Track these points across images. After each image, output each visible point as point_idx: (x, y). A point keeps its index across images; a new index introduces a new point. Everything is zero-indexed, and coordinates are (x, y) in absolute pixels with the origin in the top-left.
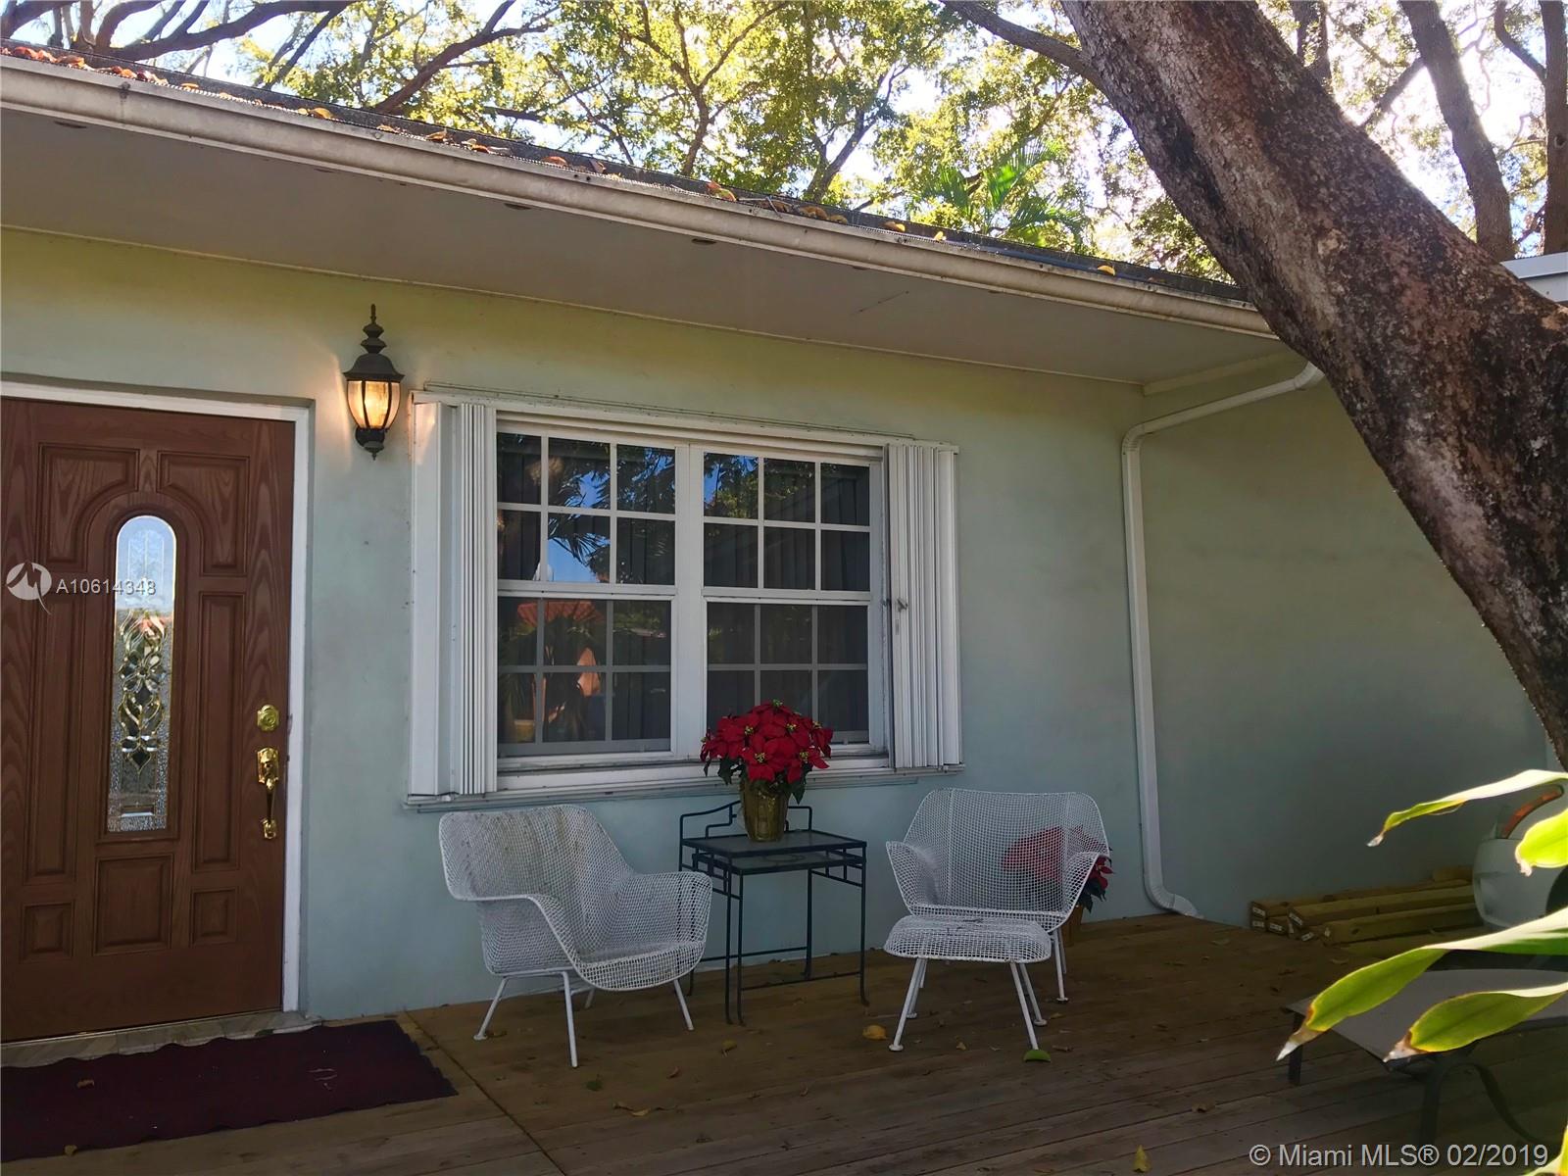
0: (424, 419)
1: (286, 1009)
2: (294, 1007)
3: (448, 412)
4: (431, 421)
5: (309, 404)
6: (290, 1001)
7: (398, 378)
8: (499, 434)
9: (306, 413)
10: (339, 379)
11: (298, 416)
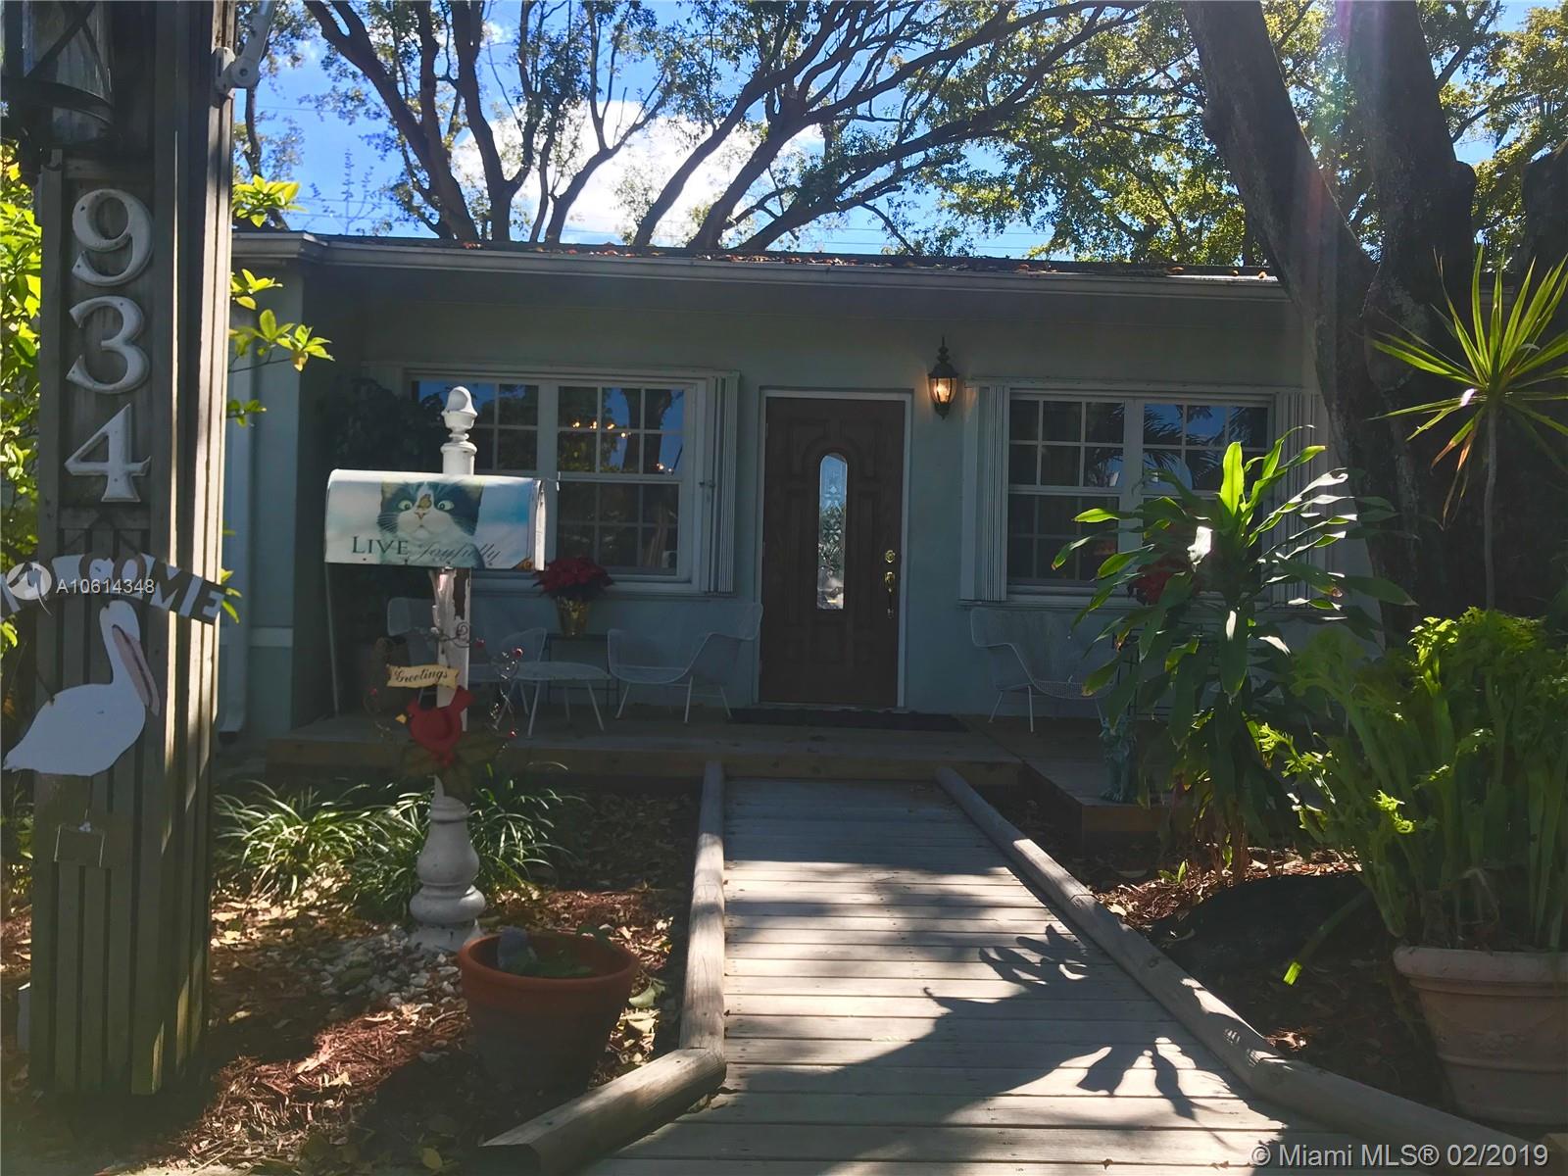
0: (971, 395)
1: (899, 705)
2: (902, 705)
3: (983, 391)
4: (975, 395)
5: (912, 391)
6: (901, 703)
7: (956, 375)
8: (1011, 401)
9: (910, 396)
10: (927, 377)
11: (906, 398)
